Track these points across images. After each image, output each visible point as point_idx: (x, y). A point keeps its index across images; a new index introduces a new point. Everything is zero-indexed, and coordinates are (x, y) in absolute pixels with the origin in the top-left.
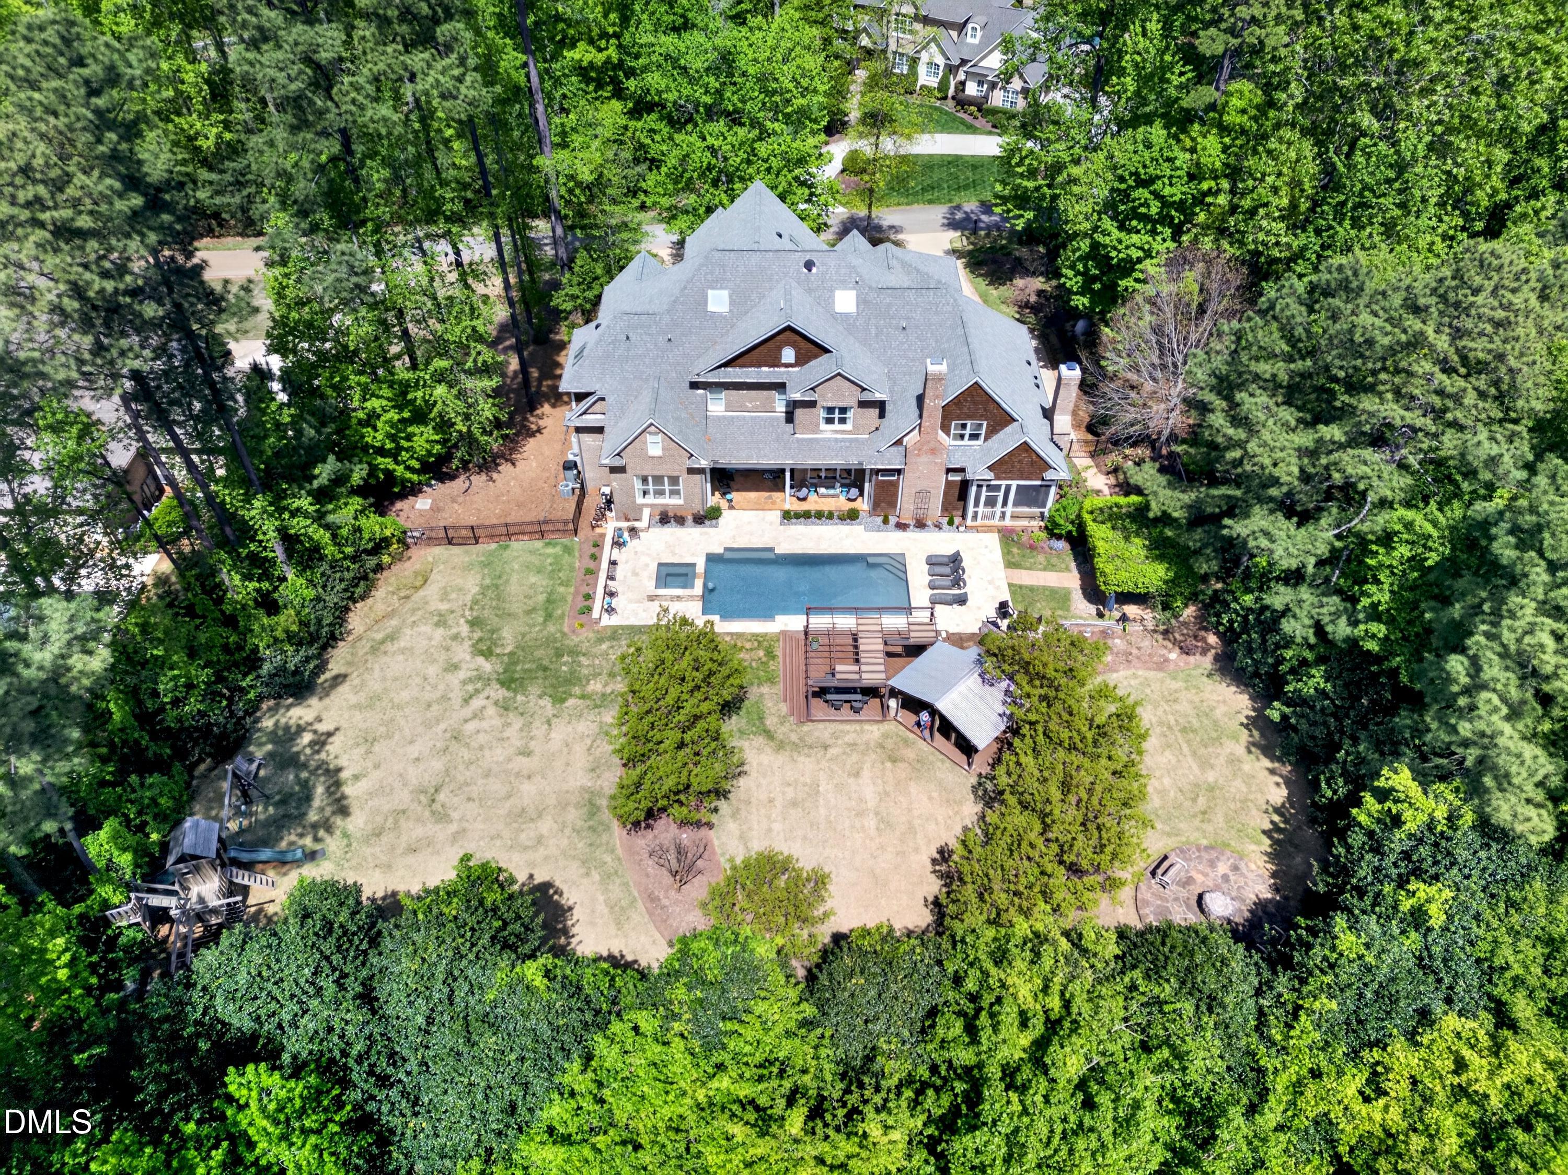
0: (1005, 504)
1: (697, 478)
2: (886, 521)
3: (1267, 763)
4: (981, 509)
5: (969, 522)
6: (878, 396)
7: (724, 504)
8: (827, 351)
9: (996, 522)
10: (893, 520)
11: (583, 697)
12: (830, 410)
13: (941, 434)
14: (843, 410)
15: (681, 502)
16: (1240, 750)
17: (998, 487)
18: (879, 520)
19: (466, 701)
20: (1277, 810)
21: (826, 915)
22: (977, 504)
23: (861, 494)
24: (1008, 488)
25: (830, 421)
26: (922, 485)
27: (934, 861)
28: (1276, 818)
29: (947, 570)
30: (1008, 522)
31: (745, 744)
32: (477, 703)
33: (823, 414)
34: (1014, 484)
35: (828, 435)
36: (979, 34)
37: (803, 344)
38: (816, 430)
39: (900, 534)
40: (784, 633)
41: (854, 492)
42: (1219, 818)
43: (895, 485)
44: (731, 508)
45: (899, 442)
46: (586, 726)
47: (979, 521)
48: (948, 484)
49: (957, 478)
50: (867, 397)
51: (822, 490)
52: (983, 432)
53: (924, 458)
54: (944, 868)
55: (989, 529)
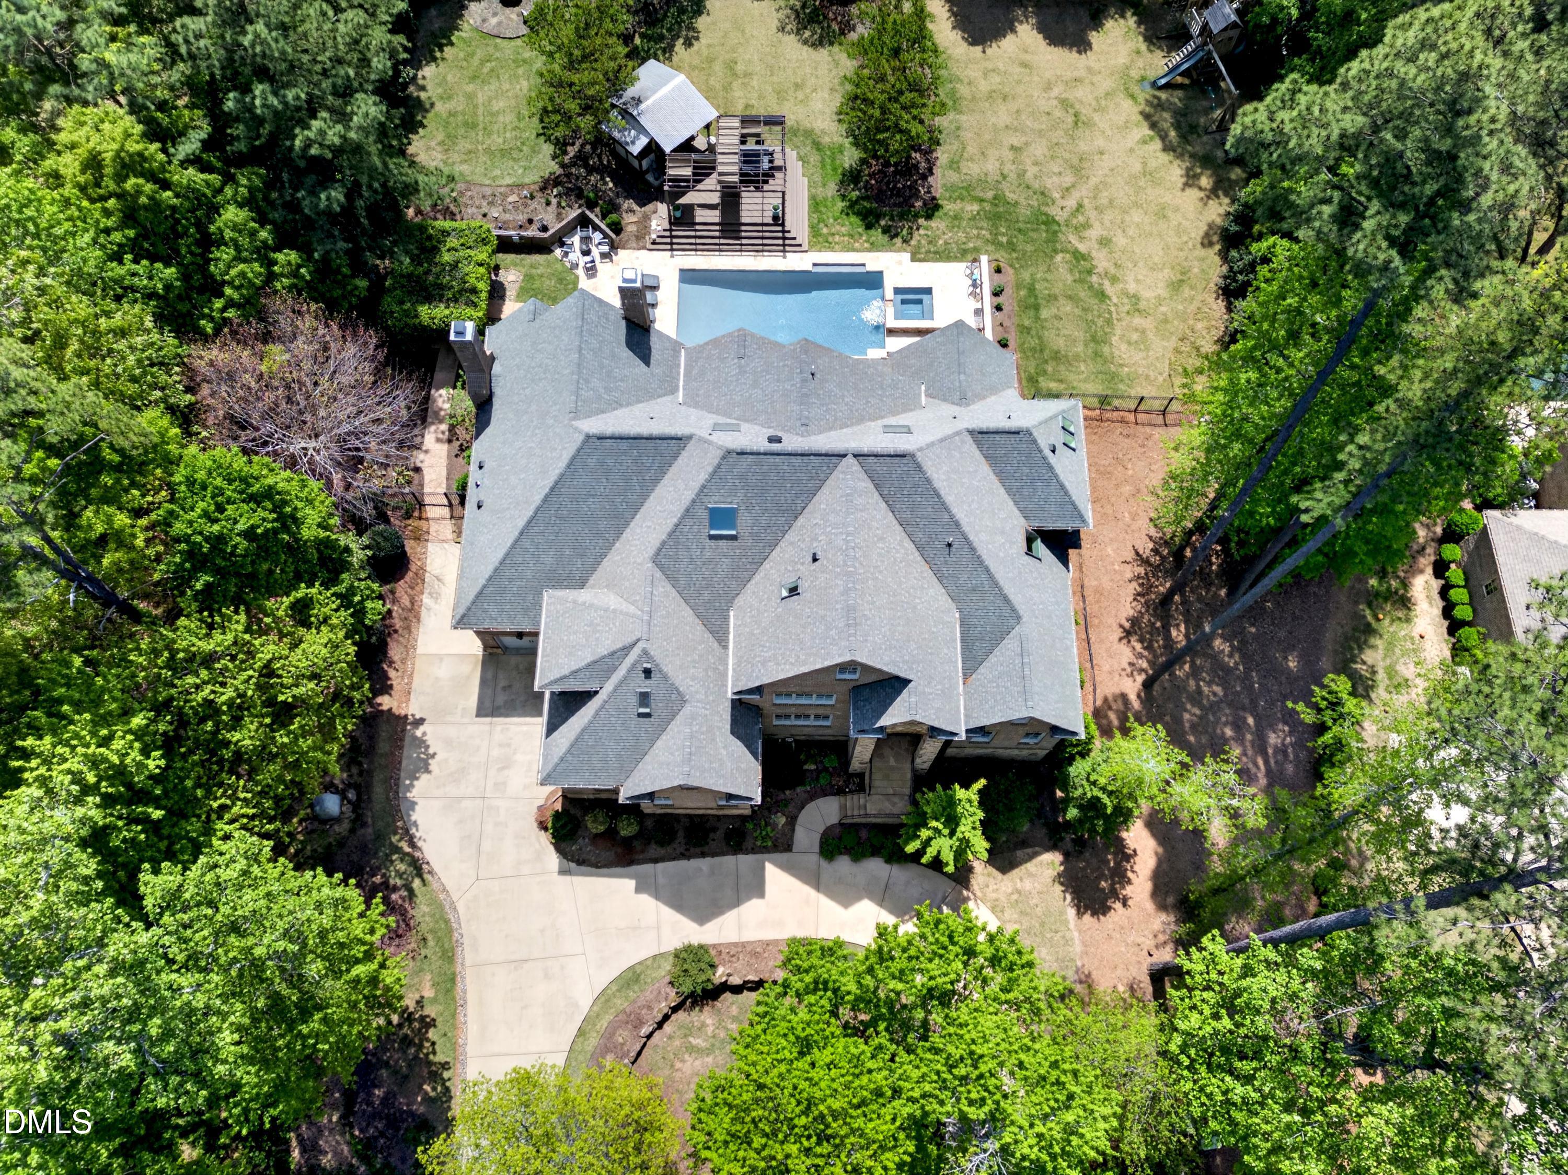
3: (423, 95)
11: (982, 200)
16: (439, 107)
19: (1080, 206)
20: (434, 59)
21: (778, 10)
27: (697, 39)
28: (438, 54)
31: (838, 139)
32: (1071, 203)
40: (804, 253)
42: (480, 54)
46: (973, 169)
54: (691, 34)
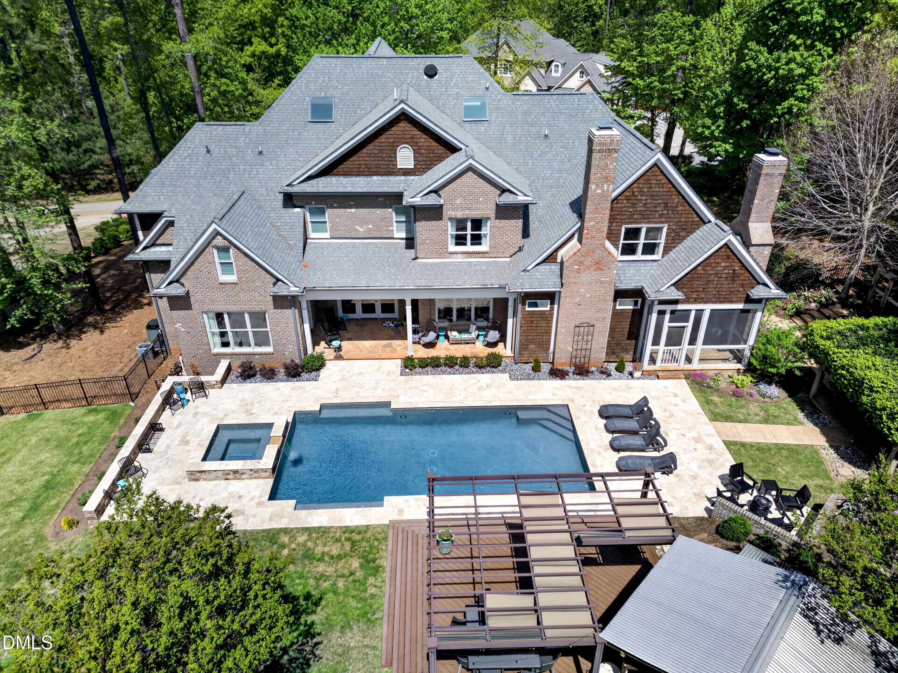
0: (693, 341)
1: (289, 314)
2: (536, 369)
4: (662, 347)
5: (646, 365)
6: (521, 198)
7: (329, 354)
8: (453, 149)
9: (683, 365)
10: (545, 368)
12: (460, 224)
13: (608, 244)
14: (477, 224)
15: (269, 349)
17: (684, 316)
18: (528, 368)
22: (656, 342)
23: (503, 338)
24: (699, 313)
25: (460, 240)
26: (585, 316)
29: (633, 424)
30: (696, 365)
33: (452, 231)
34: (708, 308)
35: (459, 259)
36: (560, 69)
37: (423, 140)
38: (444, 253)
39: (557, 383)
40: (394, 524)
41: (494, 335)
43: (547, 317)
44: (339, 358)
45: (551, 258)
47: (659, 365)
48: (616, 314)
49: (627, 306)
50: (507, 199)
51: (454, 334)
52: (662, 241)
53: (587, 276)
55: (672, 375)
